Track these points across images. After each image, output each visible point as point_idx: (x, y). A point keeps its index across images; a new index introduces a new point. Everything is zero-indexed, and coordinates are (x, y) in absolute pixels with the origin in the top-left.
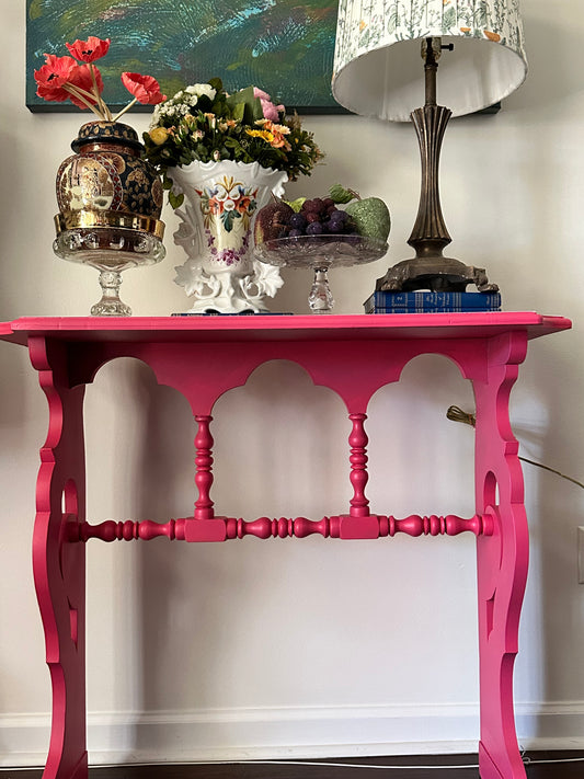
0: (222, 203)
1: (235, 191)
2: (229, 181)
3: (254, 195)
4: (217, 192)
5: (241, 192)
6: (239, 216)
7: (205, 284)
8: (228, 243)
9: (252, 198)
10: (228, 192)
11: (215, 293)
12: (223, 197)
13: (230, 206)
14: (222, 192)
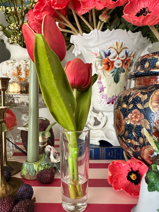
0: (113, 62)
1: (123, 54)
2: (120, 45)
3: (133, 56)
4: (109, 54)
5: (127, 54)
6: (124, 71)
7: (95, 119)
8: (116, 91)
9: (132, 59)
10: (118, 53)
11: (102, 124)
12: (114, 58)
13: (119, 65)
14: (114, 53)
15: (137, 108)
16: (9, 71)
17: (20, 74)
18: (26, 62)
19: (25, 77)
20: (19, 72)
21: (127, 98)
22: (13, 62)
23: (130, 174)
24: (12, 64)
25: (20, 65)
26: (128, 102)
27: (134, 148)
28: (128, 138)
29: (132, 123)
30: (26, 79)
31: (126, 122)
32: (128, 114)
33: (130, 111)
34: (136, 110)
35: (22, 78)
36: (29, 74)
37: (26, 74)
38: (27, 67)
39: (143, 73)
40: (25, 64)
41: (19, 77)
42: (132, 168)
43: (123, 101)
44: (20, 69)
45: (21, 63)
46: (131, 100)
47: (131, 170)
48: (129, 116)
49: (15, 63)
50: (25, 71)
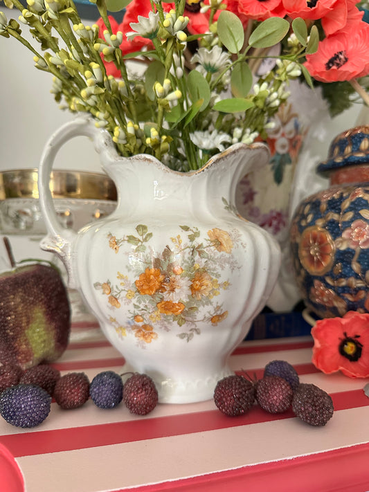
13: (283, 147)
15: (362, 218)
16: (120, 277)
17: (168, 288)
18: (192, 238)
19: (185, 300)
20: (164, 281)
21: (337, 202)
22: (136, 235)
23: (344, 342)
24: (134, 247)
25: (167, 252)
26: (340, 210)
27: (351, 294)
28: (341, 277)
29: (353, 247)
30: (192, 308)
31: (339, 246)
32: (343, 231)
33: (347, 225)
34: (359, 222)
35: (174, 305)
36: (201, 286)
37: (192, 288)
38: (197, 257)
39: (362, 158)
40: (189, 244)
41: (162, 299)
42: (345, 334)
43: (327, 210)
44: (165, 269)
45: (172, 239)
46: (346, 204)
47: (343, 337)
48: (344, 235)
49: (145, 240)
50: (190, 276)
